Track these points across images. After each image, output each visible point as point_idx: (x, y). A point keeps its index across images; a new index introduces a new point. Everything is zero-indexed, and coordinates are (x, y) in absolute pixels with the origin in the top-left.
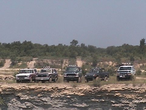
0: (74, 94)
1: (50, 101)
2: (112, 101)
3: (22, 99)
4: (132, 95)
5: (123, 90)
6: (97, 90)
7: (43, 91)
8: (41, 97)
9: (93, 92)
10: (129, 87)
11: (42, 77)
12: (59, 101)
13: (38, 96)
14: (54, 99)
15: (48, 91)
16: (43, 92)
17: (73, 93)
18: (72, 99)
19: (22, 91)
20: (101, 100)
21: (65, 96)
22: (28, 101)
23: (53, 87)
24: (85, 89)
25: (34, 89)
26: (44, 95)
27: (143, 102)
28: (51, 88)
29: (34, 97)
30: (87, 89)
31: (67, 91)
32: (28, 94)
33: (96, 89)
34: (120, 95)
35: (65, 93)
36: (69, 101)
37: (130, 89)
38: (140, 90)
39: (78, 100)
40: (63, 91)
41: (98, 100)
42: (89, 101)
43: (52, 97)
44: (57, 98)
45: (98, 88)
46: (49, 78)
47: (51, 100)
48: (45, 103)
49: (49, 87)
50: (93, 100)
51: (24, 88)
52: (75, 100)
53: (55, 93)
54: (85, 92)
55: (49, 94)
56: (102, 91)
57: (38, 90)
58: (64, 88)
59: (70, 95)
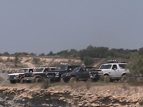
0: (27, 97)
1: (14, 104)
5: (64, 93)
6: (44, 92)
9: (41, 95)
11: (28, 77)
12: (20, 105)
14: (16, 103)
15: (9, 93)
16: (7, 94)
18: (27, 103)
20: (50, 105)
21: (22, 99)
24: (32, 91)
26: (9, 98)
28: (13, 89)
30: (35, 91)
33: (43, 91)
34: (64, 100)
35: (22, 95)
36: (26, 105)
37: (68, 92)
39: (32, 104)
41: (48, 105)
42: (41, 105)
43: (14, 100)
44: (18, 101)
45: (45, 90)
49: (11, 89)
50: (44, 104)
52: (29, 104)
53: (17, 95)
55: (12, 96)
56: (47, 94)
57: (4, 92)
58: (21, 89)
59: (25, 98)
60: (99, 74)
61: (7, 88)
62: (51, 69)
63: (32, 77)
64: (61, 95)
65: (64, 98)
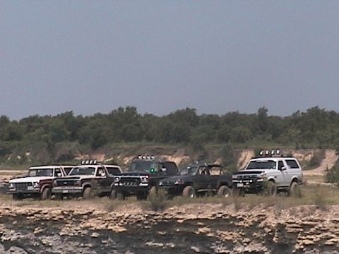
0: (105, 228)
1: (59, 245)
2: (193, 248)
3: (5, 238)
4: (233, 233)
5: (213, 218)
6: (156, 217)
7: (42, 220)
8: (40, 234)
9: (146, 225)
10: (225, 213)
12: (78, 247)
13: (35, 232)
14: (67, 241)
15: (52, 220)
16: (43, 224)
17: (103, 227)
18: (103, 242)
19: (5, 220)
20: (168, 244)
21: (89, 233)
22: (16, 243)
23: (63, 209)
24: (127, 215)
25: (23, 215)
26: (47, 230)
28: (60, 211)
29: (29, 235)
30: (132, 216)
31: (94, 219)
32: (17, 228)
33: (154, 215)
34: (208, 232)
35: (88, 224)
36: (99, 246)
37: (227, 217)
39: (117, 242)
40: (85, 219)
41: (161, 245)
42: (142, 245)
43: (62, 235)
44: (74, 238)
45: (158, 213)
46: (81, 188)
47: (60, 242)
48: (49, 250)
49: (55, 212)
50: (150, 244)
51: (7, 211)
52: (110, 242)
53: (69, 225)
54: (129, 224)
55: (56, 226)
56: (166, 221)
57: (32, 217)
59: (98, 230)
60: (259, 180)
61: (40, 209)
62: (107, 168)
63: (77, 185)
64: (201, 224)
65: (208, 229)
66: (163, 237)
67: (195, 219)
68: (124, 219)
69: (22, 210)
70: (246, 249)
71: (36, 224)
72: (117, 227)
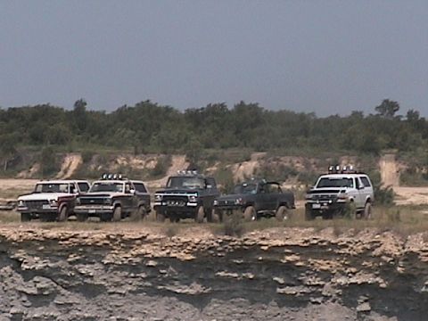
0: (165, 255)
1: (103, 275)
2: (276, 279)
3: (26, 267)
4: (331, 262)
5: (305, 245)
6: (231, 243)
7: (80, 245)
8: (77, 262)
9: (220, 251)
10: (322, 238)
12: (126, 277)
13: (69, 260)
14: (112, 270)
15: (95, 246)
16: (81, 250)
17: (164, 253)
18: (162, 271)
19: (26, 244)
20: (244, 275)
21: (143, 261)
22: (41, 273)
23: (109, 233)
24: (197, 240)
25: (56, 239)
26: (86, 257)
27: (356, 283)
28: (105, 236)
29: (60, 263)
30: (204, 242)
31: (149, 245)
32: (43, 255)
33: (230, 241)
34: (297, 261)
35: (142, 251)
36: (155, 277)
37: (324, 244)
38: (351, 245)
39: (180, 272)
40: (138, 245)
41: (235, 275)
42: (211, 276)
43: (107, 264)
44: (122, 267)
45: (234, 239)
46: (111, 208)
47: (103, 272)
48: (88, 281)
49: (98, 235)
50: (222, 274)
51: (30, 234)
52: (171, 272)
53: (116, 252)
54: (197, 250)
55: (99, 253)
57: (67, 242)
58: (141, 236)
59: (157, 258)
61: (76, 233)
64: (288, 251)
65: (298, 258)
66: (239, 266)
67: (282, 246)
68: (193, 245)
69: (53, 233)
70: (353, 280)
71: (72, 250)
72: (182, 254)
